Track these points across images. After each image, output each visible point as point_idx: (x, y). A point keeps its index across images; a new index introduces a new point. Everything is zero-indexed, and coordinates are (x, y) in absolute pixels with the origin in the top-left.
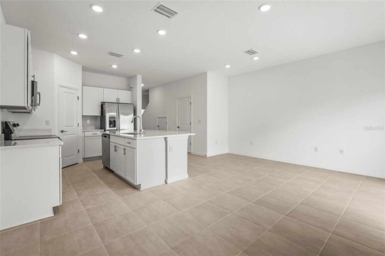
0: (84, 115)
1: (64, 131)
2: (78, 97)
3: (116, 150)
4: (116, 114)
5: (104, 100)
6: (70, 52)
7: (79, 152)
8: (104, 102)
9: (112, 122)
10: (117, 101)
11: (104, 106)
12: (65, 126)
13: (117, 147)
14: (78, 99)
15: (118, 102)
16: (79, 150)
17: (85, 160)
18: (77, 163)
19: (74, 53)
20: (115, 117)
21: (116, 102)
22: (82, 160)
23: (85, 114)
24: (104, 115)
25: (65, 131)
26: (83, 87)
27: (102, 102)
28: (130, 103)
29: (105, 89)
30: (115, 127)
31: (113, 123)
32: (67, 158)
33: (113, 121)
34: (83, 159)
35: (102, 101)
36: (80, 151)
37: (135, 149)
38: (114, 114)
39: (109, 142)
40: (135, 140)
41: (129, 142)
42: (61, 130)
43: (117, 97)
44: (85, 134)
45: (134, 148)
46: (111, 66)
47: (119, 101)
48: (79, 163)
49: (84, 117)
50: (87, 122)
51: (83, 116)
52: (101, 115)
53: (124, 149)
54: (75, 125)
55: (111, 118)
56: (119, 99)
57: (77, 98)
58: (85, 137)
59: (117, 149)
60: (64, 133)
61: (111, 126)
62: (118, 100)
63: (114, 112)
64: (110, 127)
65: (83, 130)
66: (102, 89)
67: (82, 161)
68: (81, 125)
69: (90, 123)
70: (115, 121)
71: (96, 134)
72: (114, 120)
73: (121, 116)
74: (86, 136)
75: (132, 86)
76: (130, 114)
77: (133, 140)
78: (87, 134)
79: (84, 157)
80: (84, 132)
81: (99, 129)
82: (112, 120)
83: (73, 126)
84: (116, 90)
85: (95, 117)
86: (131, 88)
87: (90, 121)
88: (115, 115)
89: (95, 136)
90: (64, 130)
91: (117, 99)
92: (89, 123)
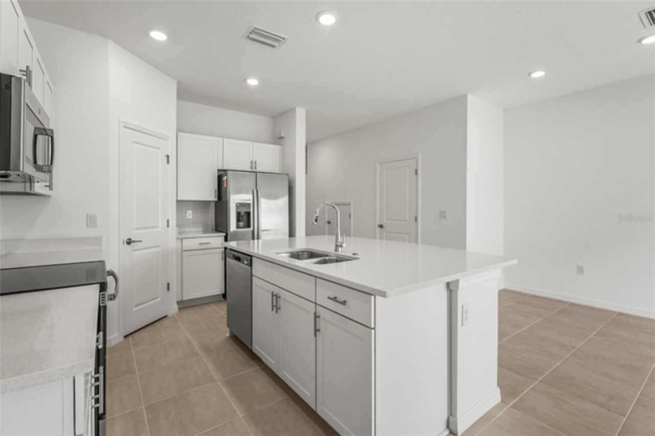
0: (179, 199)
1: (134, 242)
2: (168, 156)
3: (276, 307)
4: (250, 197)
5: (223, 166)
6: (147, 33)
7: (168, 289)
8: (225, 171)
9: (242, 216)
10: (252, 168)
11: (225, 178)
12: (138, 229)
13: (280, 297)
14: (168, 162)
15: (254, 170)
16: (168, 284)
17: (185, 305)
18: (164, 315)
19: (158, 36)
20: (249, 204)
21: (250, 170)
22: (176, 306)
23: (183, 197)
24: (224, 199)
25: (136, 240)
26: (180, 134)
27: (219, 170)
28: (278, 172)
29: (225, 140)
30: (248, 226)
31: (246, 217)
32: (140, 307)
33: (245, 213)
34: (178, 302)
35: (221, 168)
36: (170, 286)
37: (373, 331)
38: (247, 198)
39: (252, 275)
40: (373, 297)
41: (341, 298)
42: (126, 239)
43: (251, 159)
44: (182, 245)
45: (370, 328)
46: (245, 80)
47: (255, 168)
48: (169, 315)
49: (180, 203)
50: (188, 215)
51: (177, 201)
52: (216, 200)
53: (316, 317)
54: (162, 223)
55: (240, 205)
56: (255, 163)
57: (166, 158)
58: (183, 251)
59: (282, 303)
60: (132, 244)
61: (241, 224)
62: (254, 166)
63: (247, 193)
64: (238, 227)
65: (179, 233)
66: (221, 139)
67: (177, 310)
68: (173, 222)
69: (193, 217)
70: (249, 213)
71: (209, 243)
72: (248, 211)
73: (263, 202)
74: (184, 249)
75: (283, 135)
76: (282, 196)
77: (368, 296)
78: (189, 244)
79: (180, 299)
80: (182, 239)
81: (212, 232)
82: (243, 211)
83: (157, 227)
84: (250, 143)
85: (204, 204)
86: (281, 138)
87: (193, 213)
88: (249, 200)
89: (204, 248)
90: (133, 240)
91: (252, 162)
92: (191, 217)
